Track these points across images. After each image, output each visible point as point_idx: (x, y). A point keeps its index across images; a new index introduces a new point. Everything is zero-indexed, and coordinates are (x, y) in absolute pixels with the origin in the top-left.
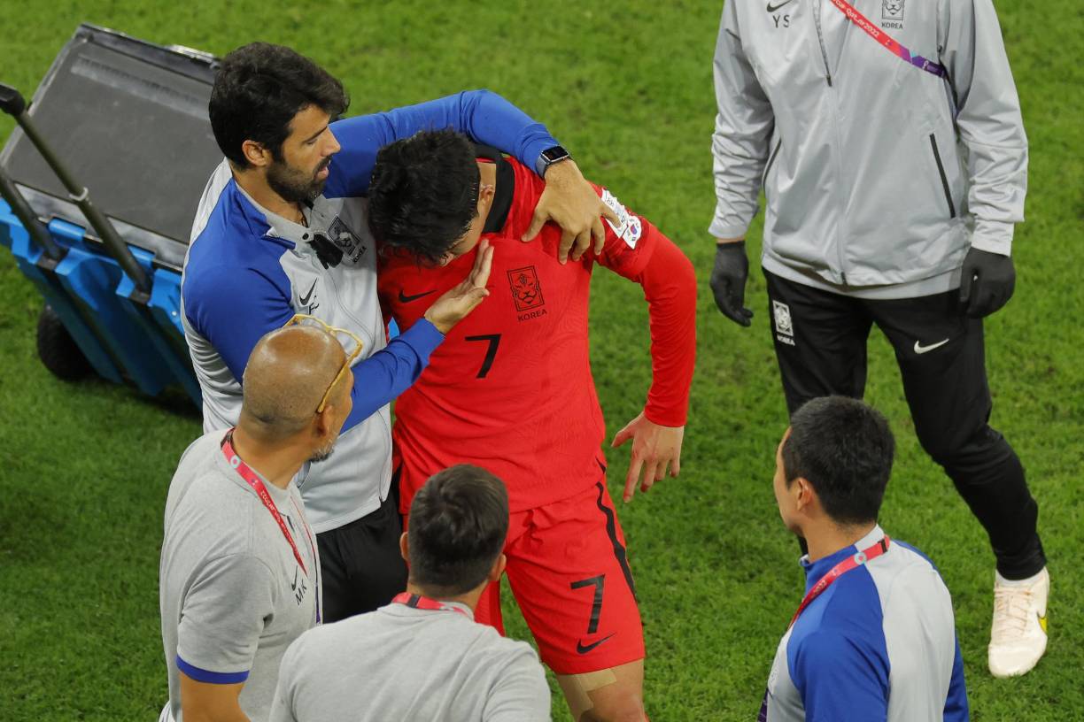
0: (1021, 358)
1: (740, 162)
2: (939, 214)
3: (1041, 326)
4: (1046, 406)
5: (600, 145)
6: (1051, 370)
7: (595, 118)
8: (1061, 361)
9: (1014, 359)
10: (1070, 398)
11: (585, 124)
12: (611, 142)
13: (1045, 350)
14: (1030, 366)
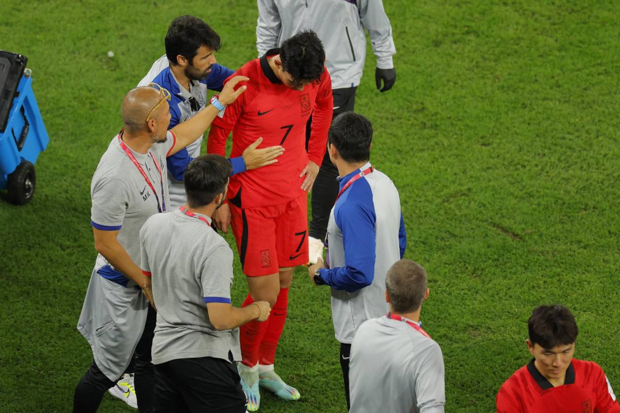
0: (411, 103)
1: (269, 38)
2: (348, 59)
3: (420, 90)
4: (422, 123)
5: (240, 17)
6: (423, 109)
7: (237, 6)
8: (428, 104)
9: (408, 104)
10: (431, 120)
11: (233, 8)
12: (245, 15)
13: (421, 100)
14: (415, 107)
